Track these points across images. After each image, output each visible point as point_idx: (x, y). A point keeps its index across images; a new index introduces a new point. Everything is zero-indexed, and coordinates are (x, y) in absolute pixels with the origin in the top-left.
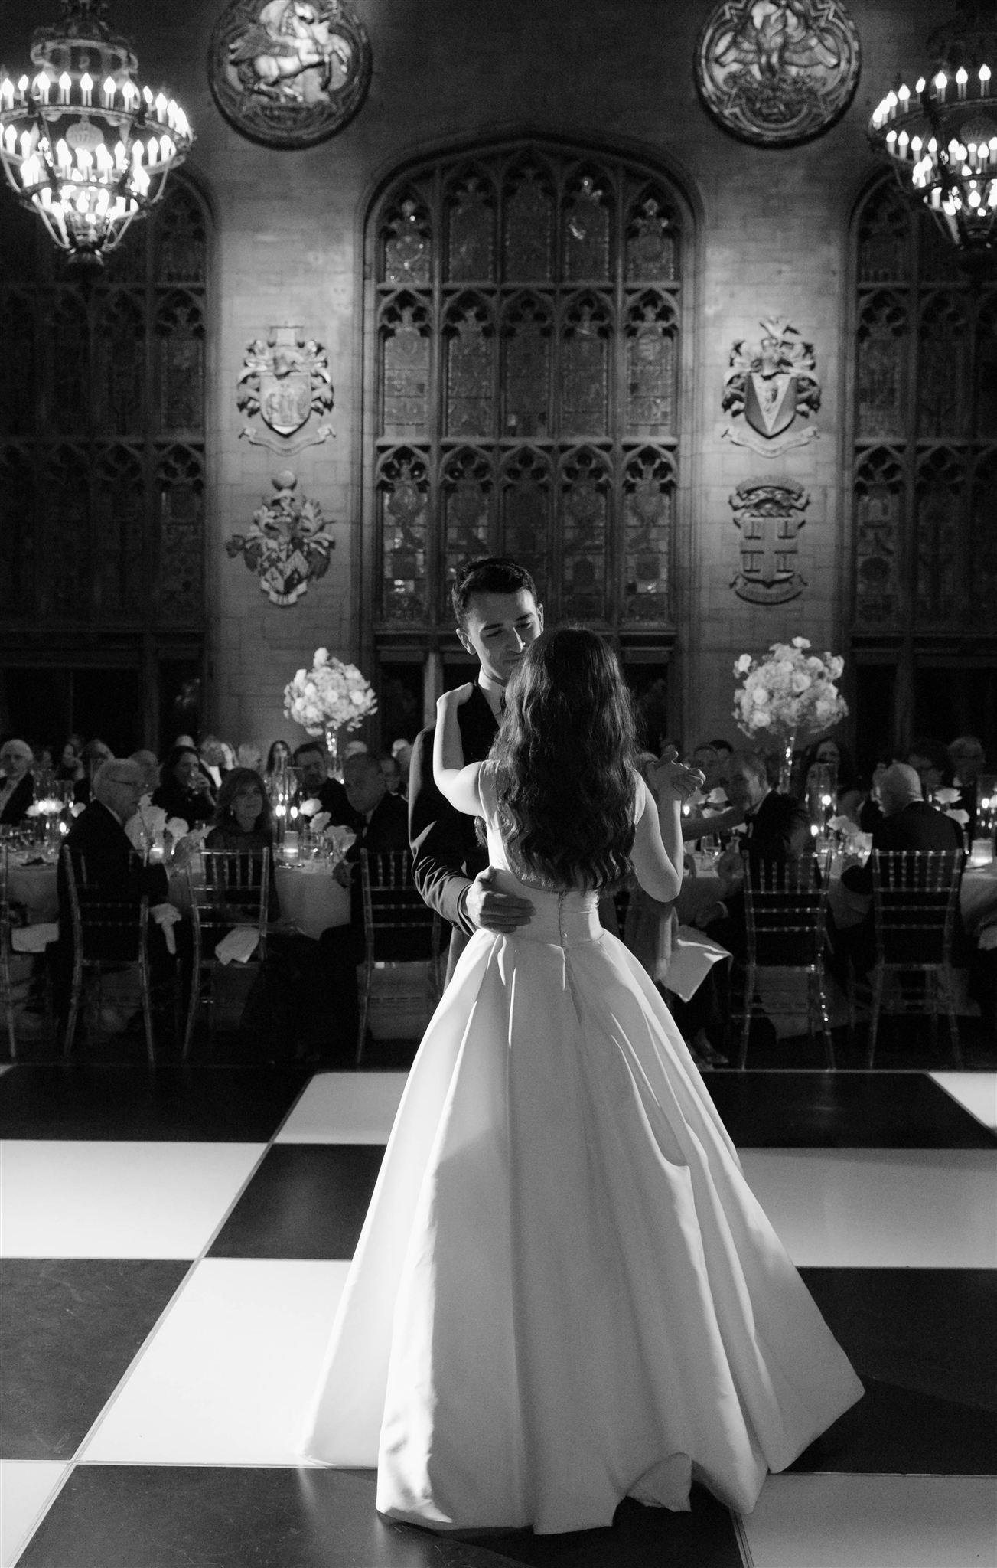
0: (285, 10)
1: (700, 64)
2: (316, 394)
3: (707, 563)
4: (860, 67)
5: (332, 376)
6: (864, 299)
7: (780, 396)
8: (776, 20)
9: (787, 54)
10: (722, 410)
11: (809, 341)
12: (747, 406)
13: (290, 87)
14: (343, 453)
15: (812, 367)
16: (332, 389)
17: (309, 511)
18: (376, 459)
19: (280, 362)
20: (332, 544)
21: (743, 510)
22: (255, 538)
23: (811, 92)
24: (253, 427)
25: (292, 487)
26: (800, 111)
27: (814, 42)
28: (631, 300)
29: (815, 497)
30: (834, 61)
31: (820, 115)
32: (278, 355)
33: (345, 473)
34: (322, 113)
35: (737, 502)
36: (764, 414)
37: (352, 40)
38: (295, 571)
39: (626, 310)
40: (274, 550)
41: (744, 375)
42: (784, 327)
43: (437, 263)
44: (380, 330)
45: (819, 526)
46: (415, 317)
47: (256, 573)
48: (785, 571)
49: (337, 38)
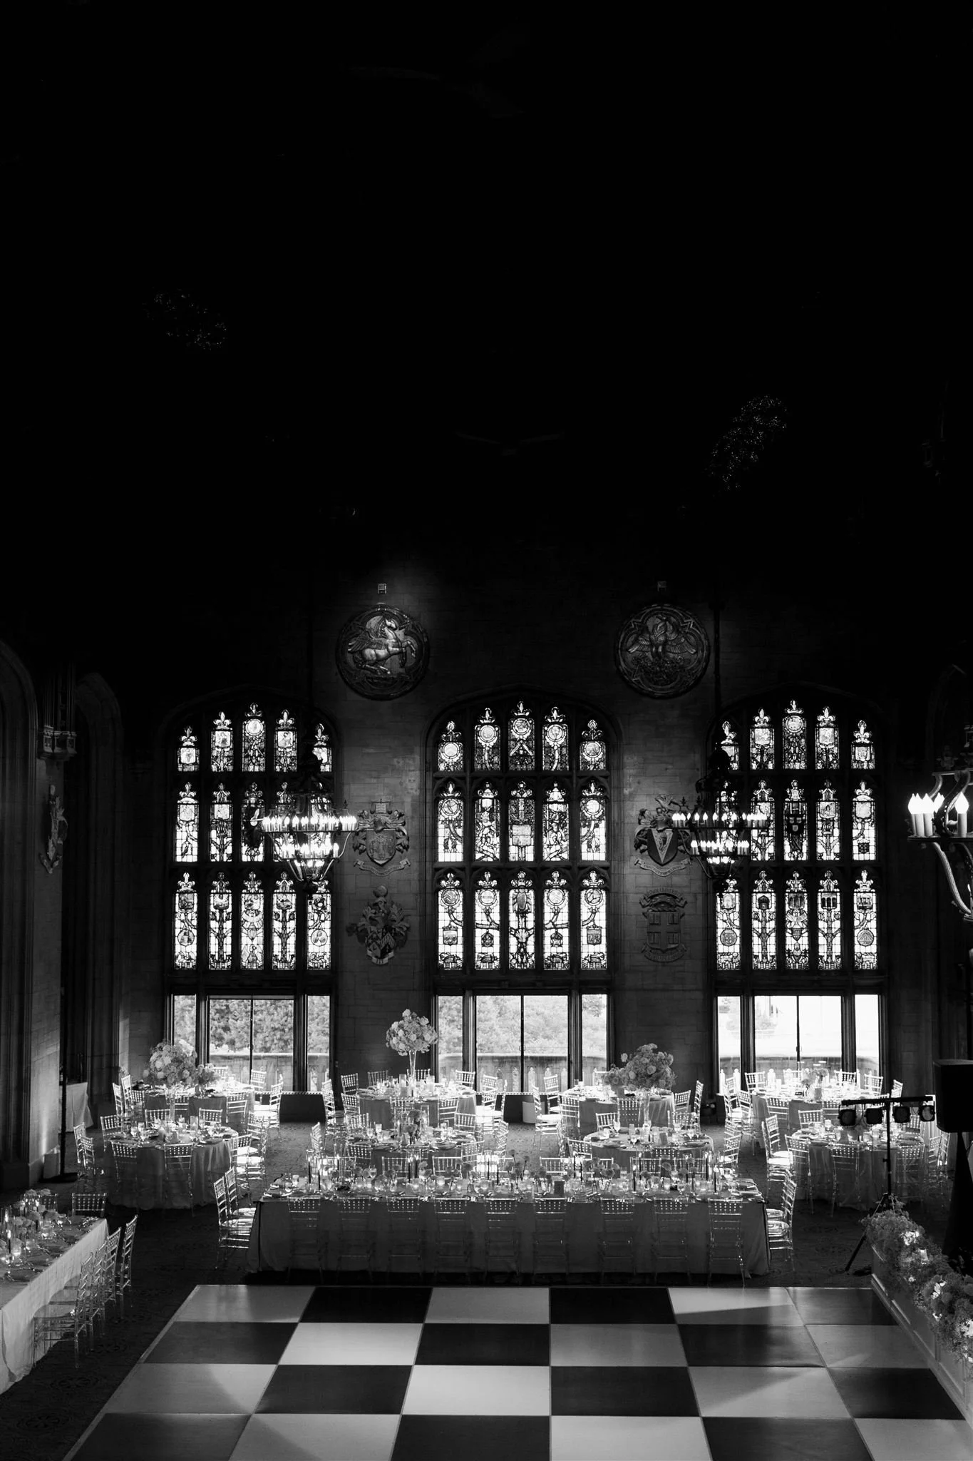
0: (379, 623)
1: (618, 653)
2: (399, 841)
3: (627, 938)
4: (709, 654)
5: (407, 831)
7: (668, 840)
8: (660, 627)
9: (667, 647)
10: (634, 849)
12: (648, 847)
13: (383, 666)
14: (415, 876)
16: (408, 839)
17: (394, 910)
18: (433, 876)
19: (378, 823)
20: (408, 928)
21: (648, 907)
22: (364, 925)
23: (682, 668)
24: (362, 860)
25: (385, 896)
26: (676, 679)
27: (683, 640)
28: (581, 781)
29: (689, 899)
30: (694, 651)
31: (686, 681)
32: (377, 819)
33: (415, 886)
34: (401, 681)
35: (644, 903)
36: (659, 851)
37: (418, 640)
38: (387, 945)
39: (579, 785)
40: (375, 933)
41: (647, 829)
42: (669, 802)
43: (468, 762)
44: (435, 799)
45: (692, 915)
46: (455, 791)
47: (364, 945)
48: (673, 943)
49: (409, 638)
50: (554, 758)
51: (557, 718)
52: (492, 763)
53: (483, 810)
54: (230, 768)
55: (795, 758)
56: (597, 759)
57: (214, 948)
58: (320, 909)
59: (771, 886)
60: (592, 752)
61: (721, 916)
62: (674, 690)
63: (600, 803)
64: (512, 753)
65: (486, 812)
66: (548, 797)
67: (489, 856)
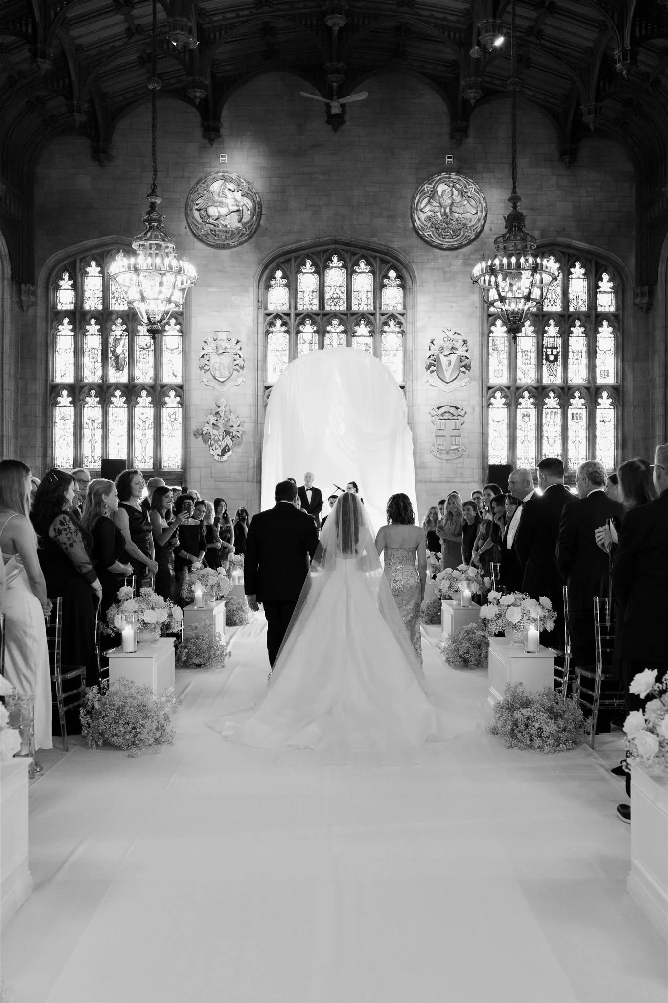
0: (221, 186)
2: (236, 363)
4: (487, 214)
5: (243, 354)
6: (491, 318)
7: (453, 364)
8: (448, 192)
9: (453, 208)
10: (425, 370)
11: (465, 339)
12: (437, 368)
14: (249, 390)
15: (467, 351)
16: (243, 360)
17: (232, 417)
19: (220, 348)
20: (243, 433)
21: (436, 416)
22: (208, 429)
23: (465, 225)
24: (206, 377)
25: (225, 406)
26: (460, 234)
27: (466, 202)
28: (384, 318)
29: (469, 410)
30: (475, 212)
31: (469, 236)
32: (218, 344)
33: (249, 399)
34: (238, 233)
35: (433, 413)
36: (445, 372)
38: (226, 445)
39: (381, 322)
40: (217, 436)
41: (435, 354)
42: (453, 332)
43: (292, 301)
44: (266, 332)
45: (471, 424)
46: (282, 325)
47: (208, 446)
48: (455, 445)
49: (245, 199)
50: (362, 301)
51: (364, 268)
53: (305, 342)
54: (100, 307)
55: (552, 303)
56: (396, 302)
57: (86, 450)
58: (172, 420)
59: (533, 404)
60: (392, 297)
61: (492, 426)
62: (457, 243)
63: (398, 337)
64: (327, 296)
65: (306, 344)
66: (356, 332)
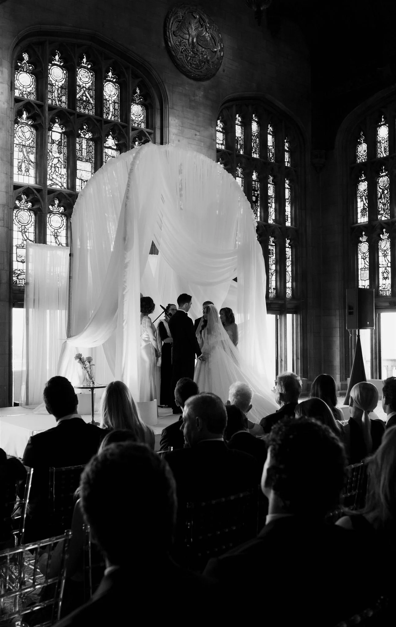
9: (199, 40)
26: (204, 67)
31: (211, 70)
43: (47, 92)
44: (14, 121)
46: (28, 118)
50: (109, 110)
51: (112, 77)
52: (60, 101)
53: (54, 142)
55: (254, 150)
56: (140, 119)
60: (137, 113)
64: (77, 97)
65: (55, 145)
66: (106, 142)
67: (57, 184)
